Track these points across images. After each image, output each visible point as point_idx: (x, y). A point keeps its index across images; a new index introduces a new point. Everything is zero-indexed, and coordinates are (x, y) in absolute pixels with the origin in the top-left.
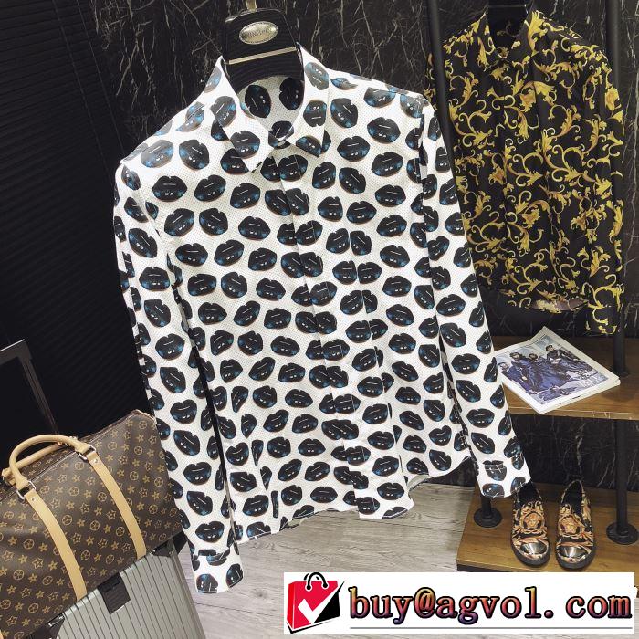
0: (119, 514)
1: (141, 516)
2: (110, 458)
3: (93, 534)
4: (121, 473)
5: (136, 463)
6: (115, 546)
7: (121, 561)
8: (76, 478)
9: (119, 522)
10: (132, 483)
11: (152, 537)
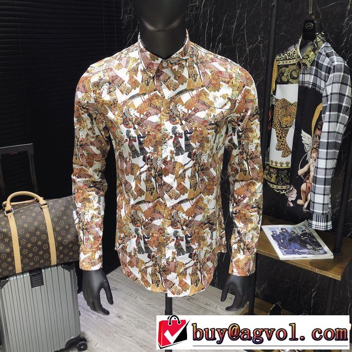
0: (47, 238)
1: (59, 244)
2: (53, 211)
3: (32, 243)
4: (56, 220)
5: (65, 218)
6: (41, 253)
7: (42, 261)
8: (34, 215)
9: (46, 242)
10: (59, 226)
11: (62, 256)
